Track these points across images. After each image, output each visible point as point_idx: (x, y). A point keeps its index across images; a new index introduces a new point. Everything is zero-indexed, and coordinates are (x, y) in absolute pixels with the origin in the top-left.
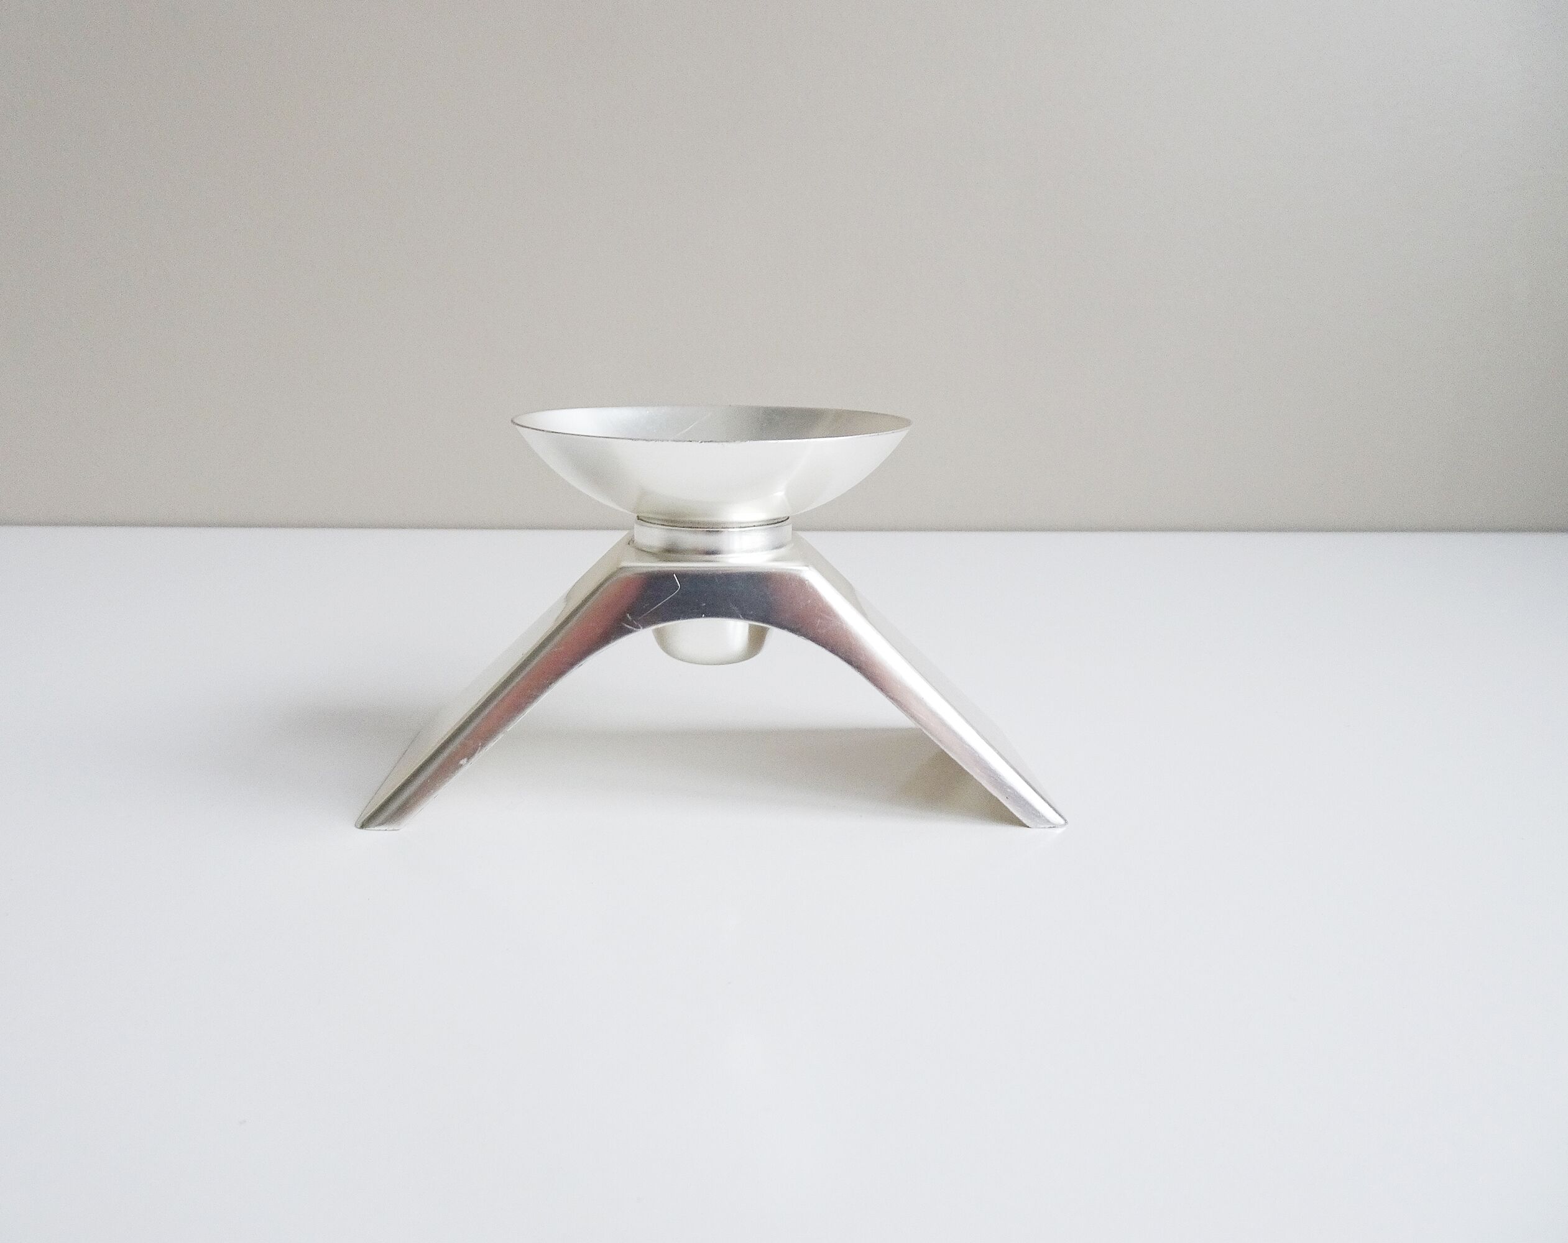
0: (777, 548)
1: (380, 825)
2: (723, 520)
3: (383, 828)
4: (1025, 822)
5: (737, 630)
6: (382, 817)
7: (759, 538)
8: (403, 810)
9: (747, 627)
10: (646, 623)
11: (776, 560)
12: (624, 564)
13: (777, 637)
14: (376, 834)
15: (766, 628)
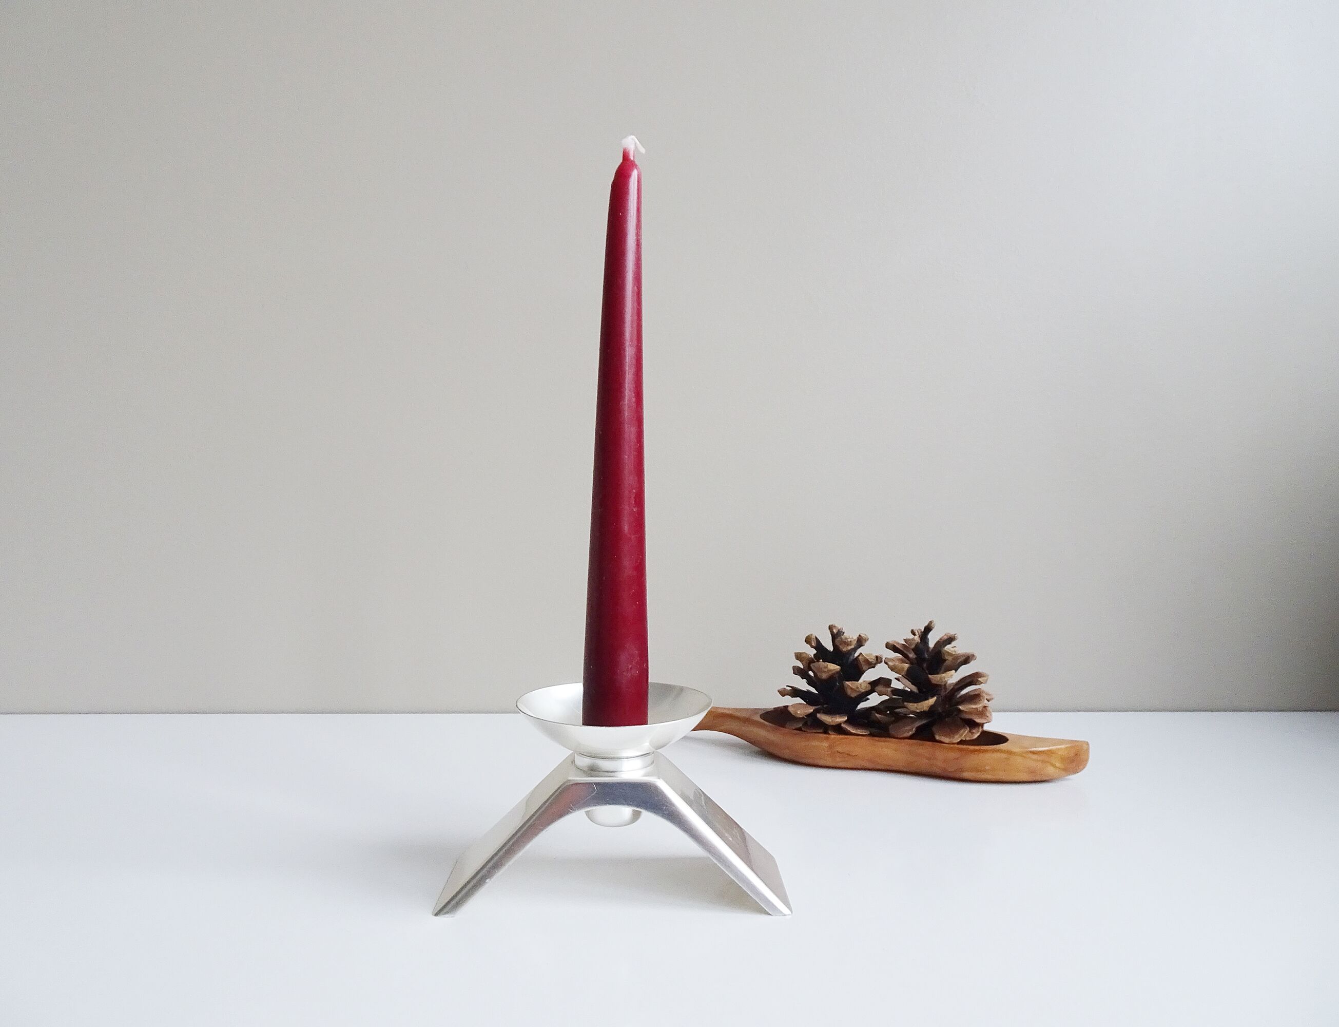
0: (645, 768)
1: (443, 914)
2: (620, 756)
3: (446, 916)
4: (770, 913)
5: (626, 811)
6: (445, 910)
7: (639, 763)
8: (458, 905)
9: (631, 812)
10: (580, 808)
11: (646, 775)
12: (570, 778)
13: (647, 816)
14: (444, 919)
15: (640, 812)
